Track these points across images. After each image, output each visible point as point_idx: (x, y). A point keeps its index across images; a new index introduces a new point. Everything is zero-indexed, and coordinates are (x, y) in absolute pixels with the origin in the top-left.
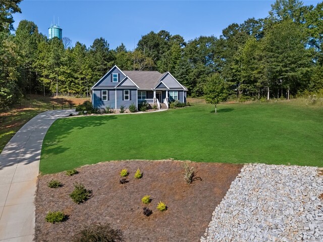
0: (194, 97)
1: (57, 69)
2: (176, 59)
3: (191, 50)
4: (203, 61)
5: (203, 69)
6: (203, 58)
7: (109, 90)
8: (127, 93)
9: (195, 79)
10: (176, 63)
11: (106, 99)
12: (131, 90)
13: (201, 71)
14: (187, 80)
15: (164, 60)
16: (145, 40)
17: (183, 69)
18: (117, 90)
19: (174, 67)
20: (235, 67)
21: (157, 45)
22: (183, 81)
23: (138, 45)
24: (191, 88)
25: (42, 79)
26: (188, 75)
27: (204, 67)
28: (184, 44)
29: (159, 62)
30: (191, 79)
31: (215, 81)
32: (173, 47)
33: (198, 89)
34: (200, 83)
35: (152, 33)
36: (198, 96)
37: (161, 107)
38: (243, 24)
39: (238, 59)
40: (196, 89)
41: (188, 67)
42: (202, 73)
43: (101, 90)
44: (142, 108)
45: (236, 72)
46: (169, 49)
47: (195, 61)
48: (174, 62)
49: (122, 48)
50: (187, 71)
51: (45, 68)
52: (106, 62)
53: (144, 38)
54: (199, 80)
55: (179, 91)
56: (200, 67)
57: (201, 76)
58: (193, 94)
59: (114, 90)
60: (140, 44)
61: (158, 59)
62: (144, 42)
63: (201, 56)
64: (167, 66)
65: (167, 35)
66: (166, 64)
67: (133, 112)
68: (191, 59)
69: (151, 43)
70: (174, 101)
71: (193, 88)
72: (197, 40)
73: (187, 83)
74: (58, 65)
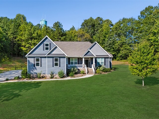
0: (118, 60)
1: (30, 41)
2: (106, 34)
3: (116, 28)
4: (125, 35)
5: (125, 41)
6: (125, 33)
7: (41, 57)
8: (56, 60)
9: (119, 47)
10: (106, 37)
11: (39, 65)
12: (60, 57)
13: (124, 42)
14: (113, 48)
15: (98, 35)
16: (86, 22)
17: (111, 41)
18: (48, 57)
19: (104, 40)
20: (153, 38)
21: (93, 26)
22: (111, 49)
23: (82, 26)
24: (116, 54)
25: (22, 48)
26: (114, 45)
27: (126, 40)
28: (112, 25)
29: (94, 37)
30: (116, 47)
31: (142, 50)
32: (104, 26)
33: (121, 54)
34: (122, 50)
35: (91, 18)
36: (121, 59)
37: (88, 72)
38: (157, 7)
39: (156, 31)
40: (119, 55)
41: (114, 40)
42: (124, 44)
43: (34, 57)
44: (71, 74)
45: (154, 42)
46: (101, 28)
47: (119, 35)
48: (104, 37)
49: (73, 28)
50: (113, 42)
51: (24, 41)
52: (60, 37)
53: (85, 21)
54: (122, 48)
55: (105, 58)
56: (123, 39)
57: (124, 46)
58: (117, 58)
59: (46, 57)
60: (83, 25)
61: (94, 35)
62: (85, 24)
63: (123, 32)
64: (100, 39)
65: (101, 20)
66: (99, 37)
67: (62, 78)
68: (116, 34)
69: (90, 24)
70: (100, 66)
71: (118, 54)
72: (121, 21)
73: (113, 51)
74: (31, 39)
